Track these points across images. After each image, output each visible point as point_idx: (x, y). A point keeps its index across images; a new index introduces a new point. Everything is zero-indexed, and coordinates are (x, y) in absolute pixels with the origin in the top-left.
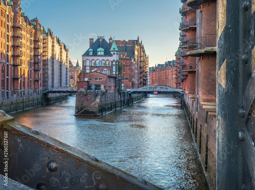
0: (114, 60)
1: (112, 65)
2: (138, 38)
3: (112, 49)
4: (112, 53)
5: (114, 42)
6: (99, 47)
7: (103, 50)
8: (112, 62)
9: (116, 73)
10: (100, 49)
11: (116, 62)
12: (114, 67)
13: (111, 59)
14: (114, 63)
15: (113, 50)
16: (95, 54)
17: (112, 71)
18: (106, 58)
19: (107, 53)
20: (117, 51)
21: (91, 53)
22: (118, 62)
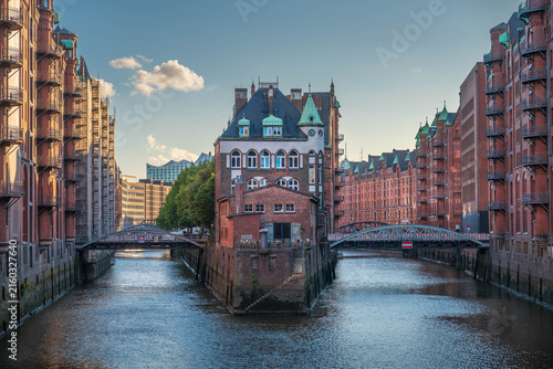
0: (311, 152)
1: (307, 166)
2: (332, 86)
3: (304, 120)
4: (305, 130)
5: (310, 101)
6: (266, 114)
7: (279, 121)
8: (306, 157)
9: (317, 189)
10: (271, 120)
11: (317, 157)
12: (312, 173)
13: (301, 147)
14: (312, 160)
15: (309, 121)
16: (256, 133)
17: (305, 184)
18: (288, 146)
19: (292, 131)
20: (319, 125)
21: (245, 132)
22: (322, 158)
